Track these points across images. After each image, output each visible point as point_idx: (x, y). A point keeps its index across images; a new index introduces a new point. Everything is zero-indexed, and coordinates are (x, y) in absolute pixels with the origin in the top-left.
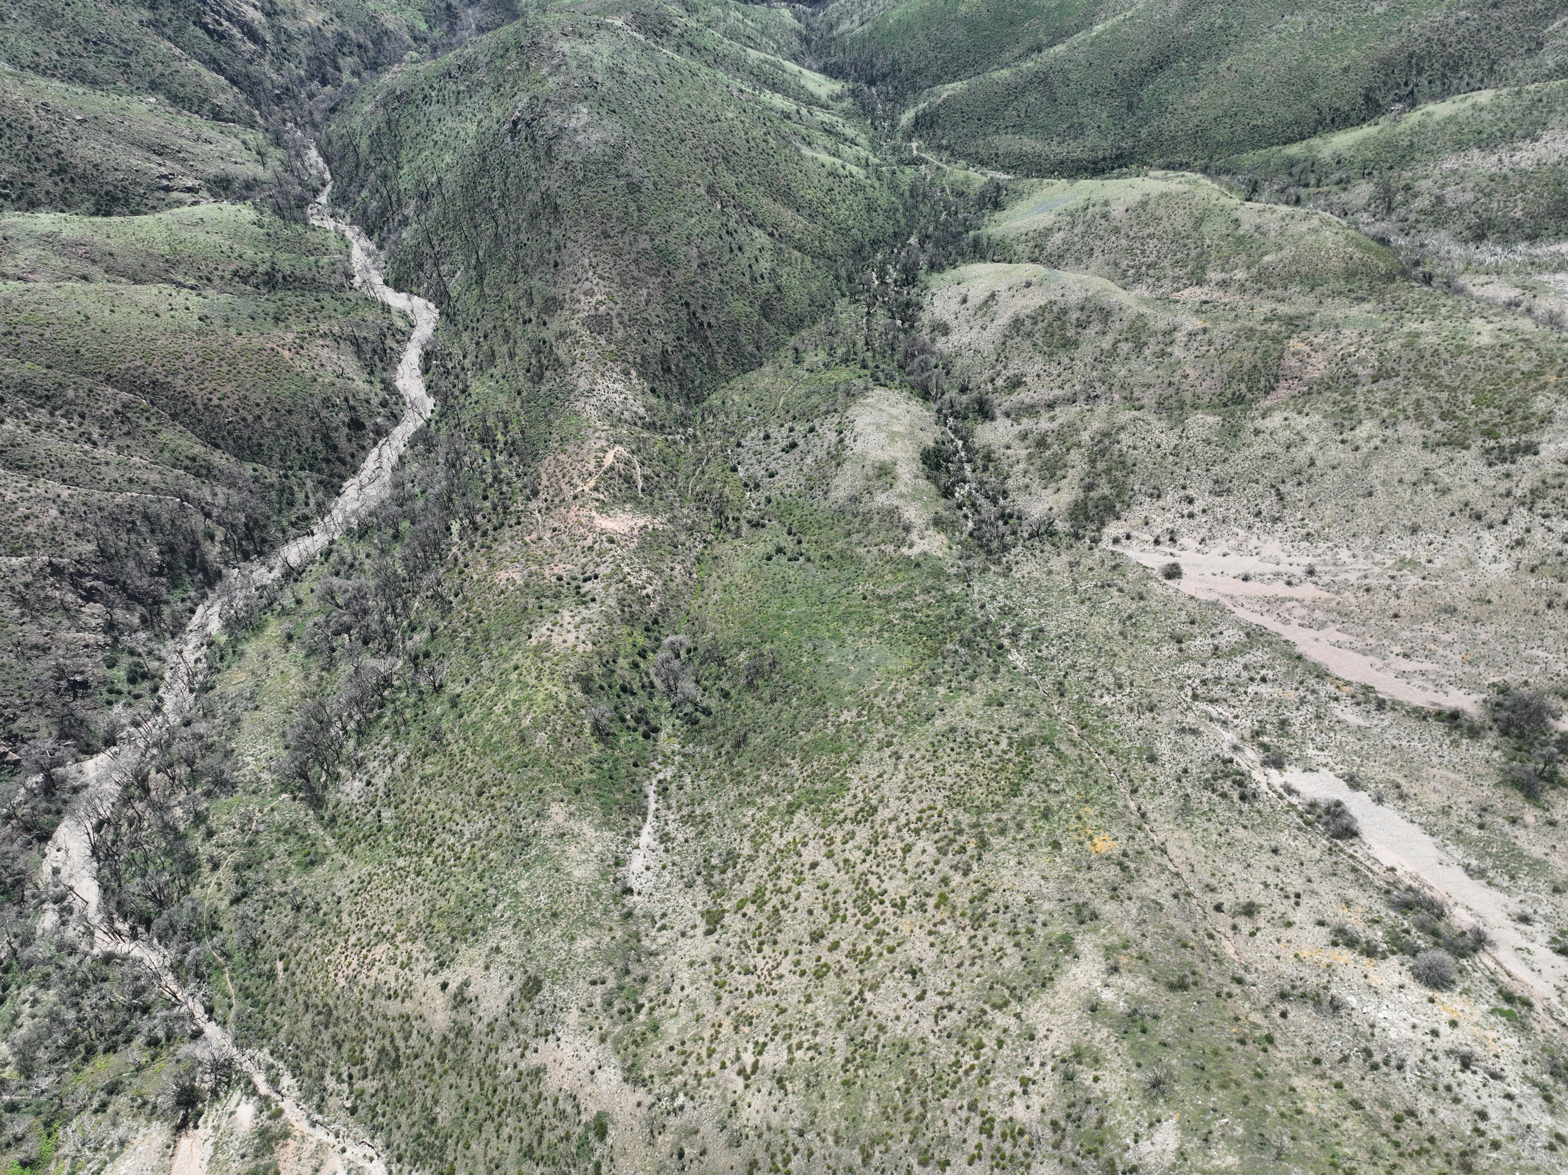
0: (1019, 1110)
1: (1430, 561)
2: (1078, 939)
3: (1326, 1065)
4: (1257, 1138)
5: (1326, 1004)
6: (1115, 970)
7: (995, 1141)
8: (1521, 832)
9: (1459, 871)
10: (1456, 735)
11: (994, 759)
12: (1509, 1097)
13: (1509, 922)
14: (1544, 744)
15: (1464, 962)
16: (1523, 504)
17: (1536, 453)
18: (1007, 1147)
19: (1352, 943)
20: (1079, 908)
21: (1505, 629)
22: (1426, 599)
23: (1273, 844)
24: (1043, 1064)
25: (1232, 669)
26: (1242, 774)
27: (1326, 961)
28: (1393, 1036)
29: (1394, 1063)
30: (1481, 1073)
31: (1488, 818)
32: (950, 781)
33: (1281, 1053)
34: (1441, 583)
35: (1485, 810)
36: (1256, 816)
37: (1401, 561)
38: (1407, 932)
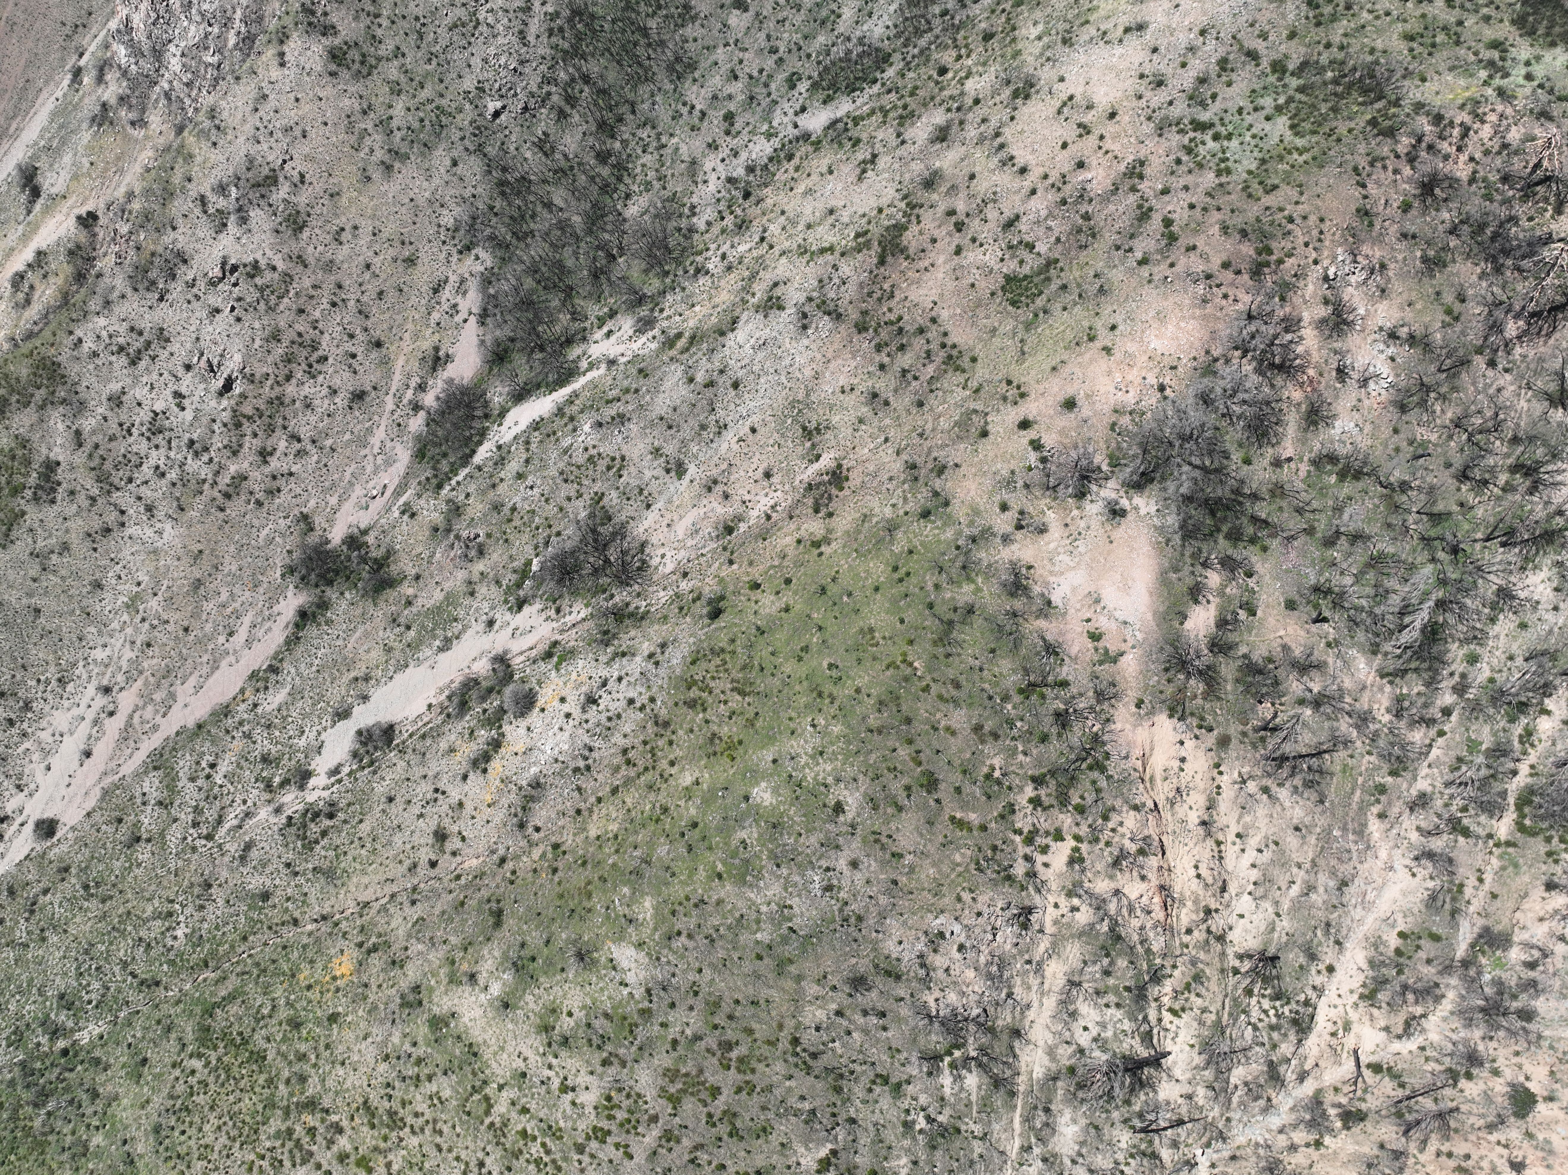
0: (589, 1099)
1: (139, 584)
2: (436, 1010)
3: (582, 806)
4: (633, 877)
5: (533, 792)
6: (472, 977)
7: (614, 1128)
8: (420, 602)
9: (442, 656)
10: (322, 620)
11: (211, 1079)
12: (620, 679)
13: (492, 633)
14: (349, 559)
15: (516, 677)
16: (109, 492)
17: (58, 464)
18: (621, 1115)
19: (486, 757)
20: (405, 1004)
21: (232, 548)
22: (178, 601)
23: (383, 799)
24: (550, 1067)
25: (190, 793)
26: (307, 811)
27: (498, 782)
28: (566, 747)
29: (587, 753)
30: (601, 693)
31: (402, 620)
32: (223, 1140)
33: (568, 840)
34: (165, 583)
35: (394, 620)
36: (352, 808)
37: (128, 607)
38: (485, 711)
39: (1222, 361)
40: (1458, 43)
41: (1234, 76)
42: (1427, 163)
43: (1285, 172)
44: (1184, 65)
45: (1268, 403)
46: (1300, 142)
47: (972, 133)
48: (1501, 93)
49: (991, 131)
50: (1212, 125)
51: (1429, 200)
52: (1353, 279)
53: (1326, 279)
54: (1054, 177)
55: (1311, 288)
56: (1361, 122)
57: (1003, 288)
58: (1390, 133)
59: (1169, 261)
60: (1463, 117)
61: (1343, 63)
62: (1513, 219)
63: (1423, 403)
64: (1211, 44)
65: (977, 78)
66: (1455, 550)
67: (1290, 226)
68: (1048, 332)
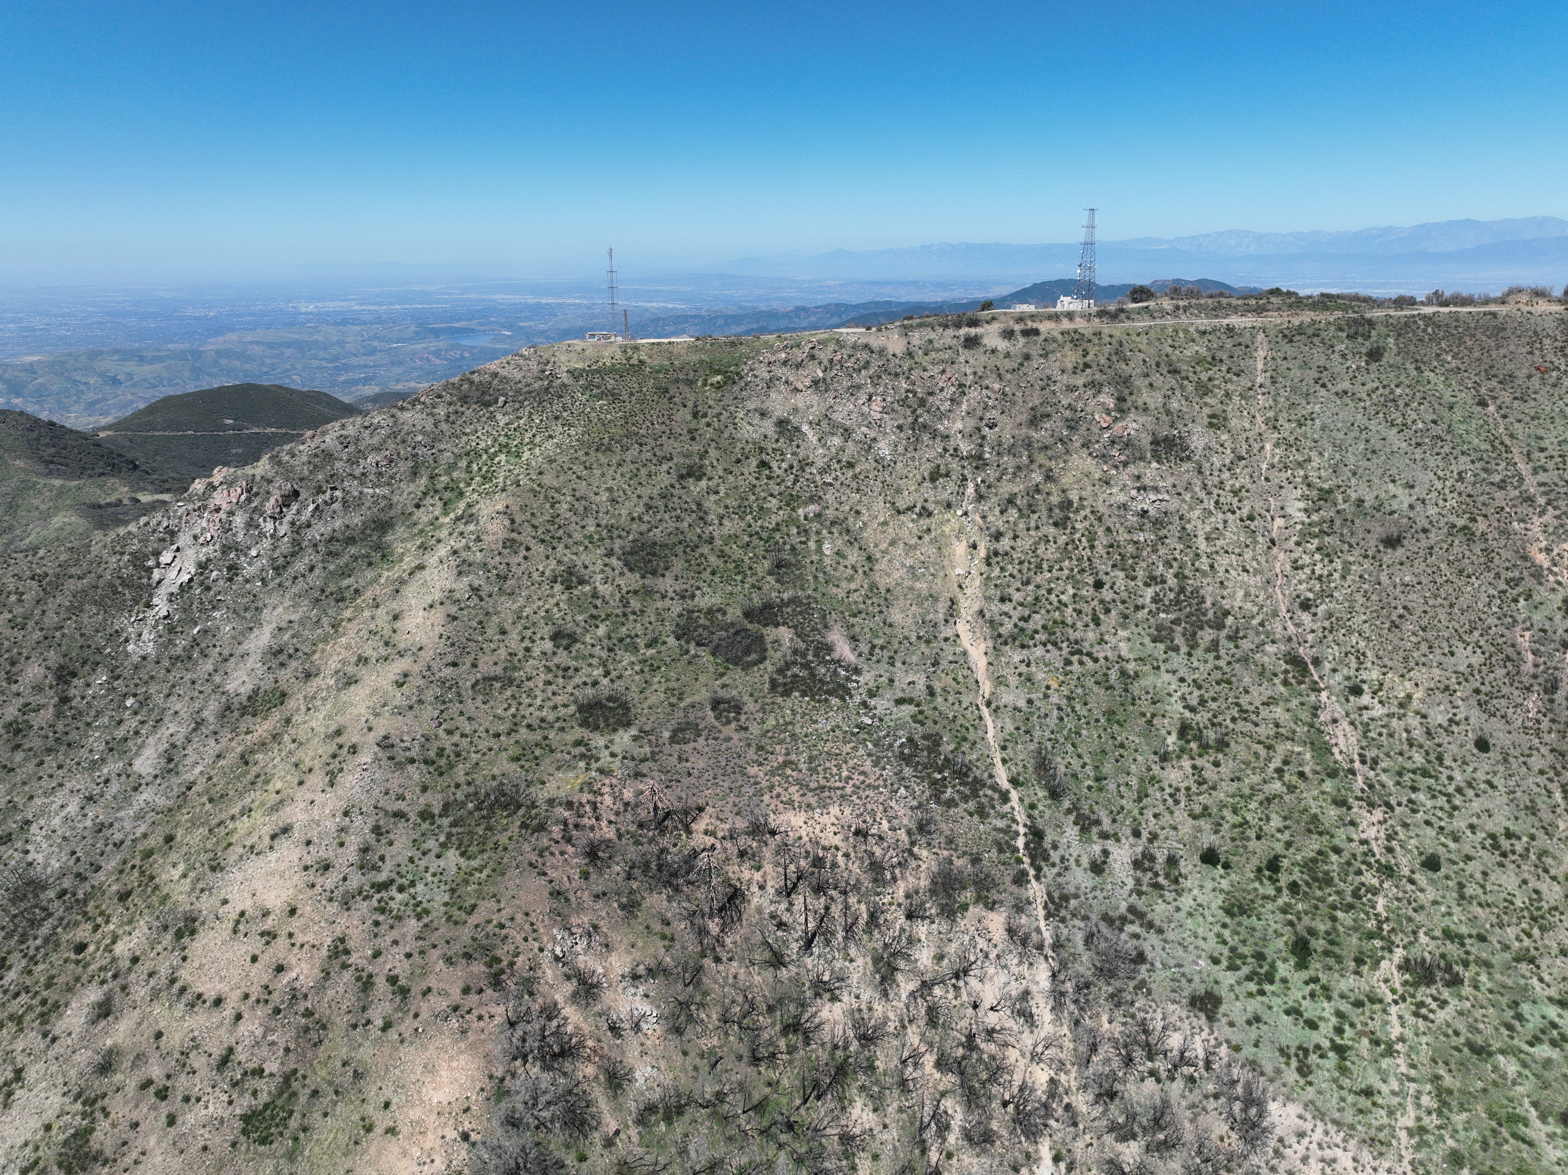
39: (508, 1078)
40: (552, 751)
41: (392, 836)
42: (582, 838)
43: (475, 891)
44: (342, 845)
45: (570, 1092)
46: (475, 863)
47: (140, 992)
48: (601, 771)
49: (164, 981)
50: (392, 881)
51: (599, 863)
52: (578, 948)
53: (557, 959)
54: (256, 992)
55: (549, 973)
56: (515, 828)
57: (244, 1132)
58: (541, 828)
59: (411, 1014)
60: (585, 797)
61: (476, 794)
62: (663, 850)
63: (690, 1019)
64: (358, 821)
65: (126, 938)
66: (790, 1127)
67: (504, 932)
68: (317, 1149)
